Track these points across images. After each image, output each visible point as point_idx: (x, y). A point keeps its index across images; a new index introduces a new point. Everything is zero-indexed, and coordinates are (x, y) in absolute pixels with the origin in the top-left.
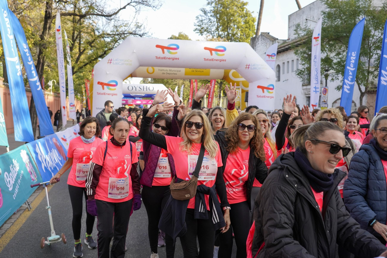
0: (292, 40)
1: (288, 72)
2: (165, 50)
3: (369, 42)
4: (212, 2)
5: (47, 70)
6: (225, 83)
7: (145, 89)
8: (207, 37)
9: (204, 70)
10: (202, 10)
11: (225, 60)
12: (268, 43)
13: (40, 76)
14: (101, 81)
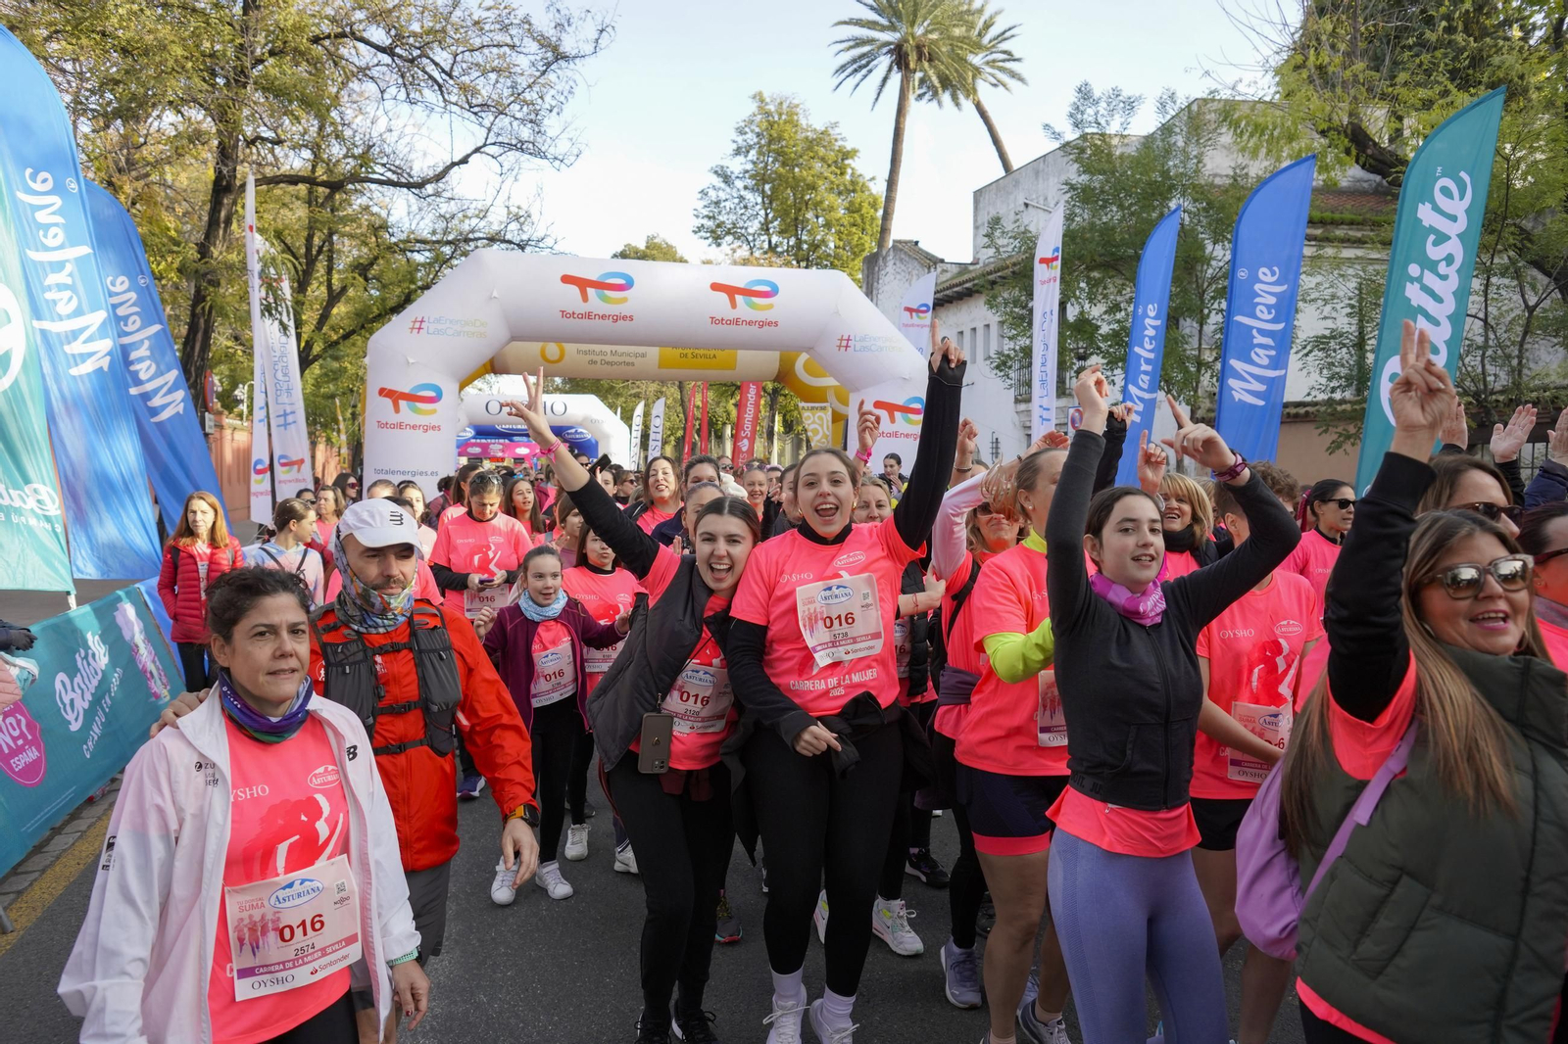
0: (985, 265)
2: (591, 291)
3: (1198, 278)
4: (749, 148)
6: (785, 392)
8: (734, 251)
9: (718, 353)
10: (716, 172)
11: (776, 324)
12: (915, 272)
13: (197, 369)
14: (389, 386)
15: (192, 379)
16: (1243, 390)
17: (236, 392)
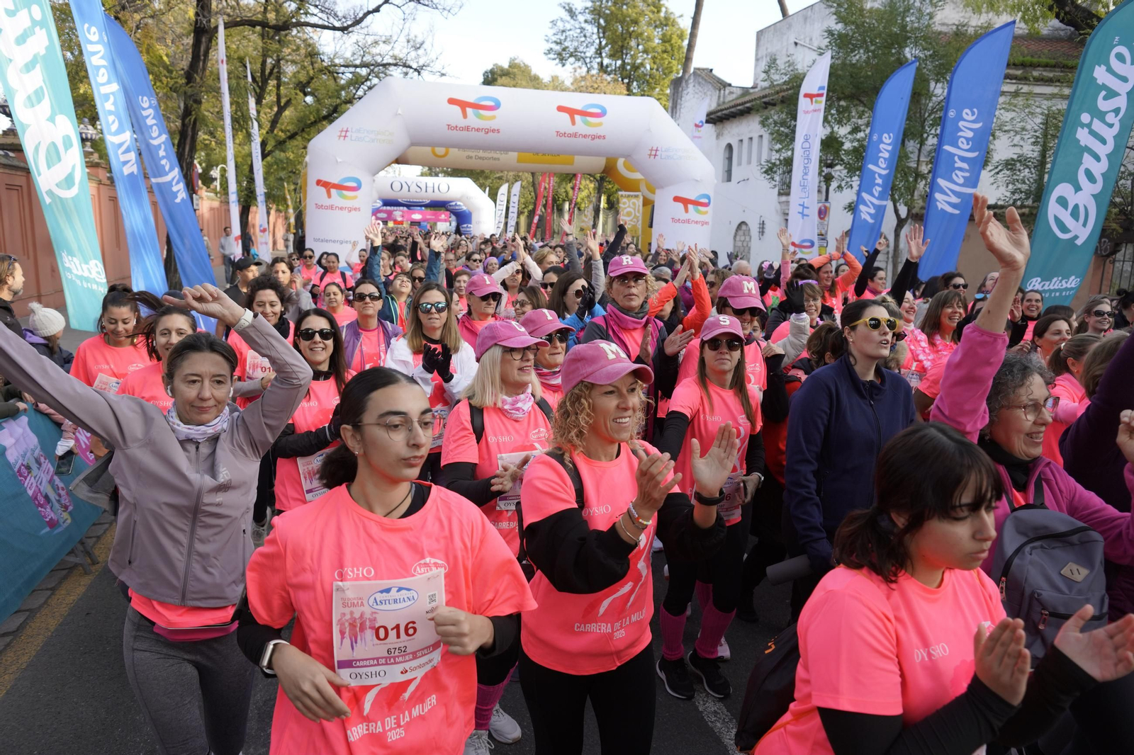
0: (765, 88)
1: (749, 162)
2: (469, 110)
3: (922, 109)
6: (609, 179)
7: (430, 190)
8: (575, 70)
10: (564, 7)
12: (709, 93)
13: (187, 164)
14: (325, 178)
15: (185, 172)
16: (944, 202)
17: (212, 173)
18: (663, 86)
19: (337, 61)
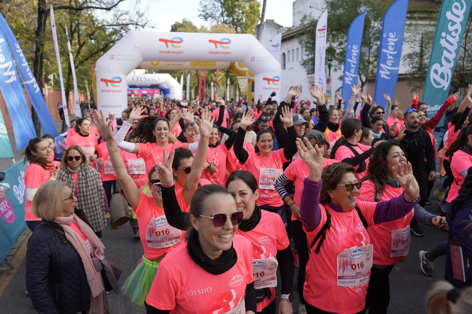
0: (297, 27)
1: (293, 60)
3: (369, 33)
5: (46, 63)
6: (231, 71)
7: (151, 80)
8: (212, 23)
12: (273, 30)
13: (39, 74)
14: (105, 78)
15: (38, 78)
16: (384, 74)
18: (251, 28)
19: (105, 23)
